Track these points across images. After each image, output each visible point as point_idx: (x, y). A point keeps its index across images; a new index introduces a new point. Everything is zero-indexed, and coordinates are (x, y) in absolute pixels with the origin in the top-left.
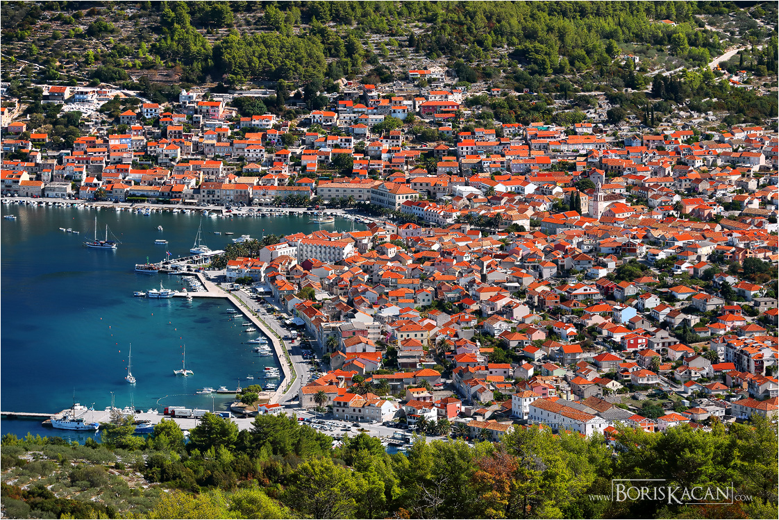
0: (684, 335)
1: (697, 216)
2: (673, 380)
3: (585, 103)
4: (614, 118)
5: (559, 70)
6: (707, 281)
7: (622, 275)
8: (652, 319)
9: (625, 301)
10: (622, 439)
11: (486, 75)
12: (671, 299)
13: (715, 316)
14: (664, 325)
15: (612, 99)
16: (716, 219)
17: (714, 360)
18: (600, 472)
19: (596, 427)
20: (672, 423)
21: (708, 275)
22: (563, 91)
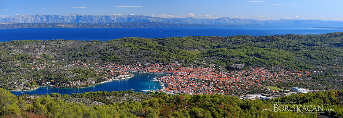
0: (199, 86)
1: (201, 76)
2: (198, 90)
3: (191, 65)
4: (193, 67)
5: (188, 62)
6: (201, 81)
7: (194, 81)
8: (196, 85)
9: (194, 83)
10: (193, 95)
11: (182, 63)
12: (198, 83)
13: (202, 85)
14: (197, 85)
15: (193, 65)
16: (202, 76)
17: (202, 89)
18: (191, 98)
19: (191, 94)
20: (198, 94)
21: (202, 81)
22: (189, 64)
